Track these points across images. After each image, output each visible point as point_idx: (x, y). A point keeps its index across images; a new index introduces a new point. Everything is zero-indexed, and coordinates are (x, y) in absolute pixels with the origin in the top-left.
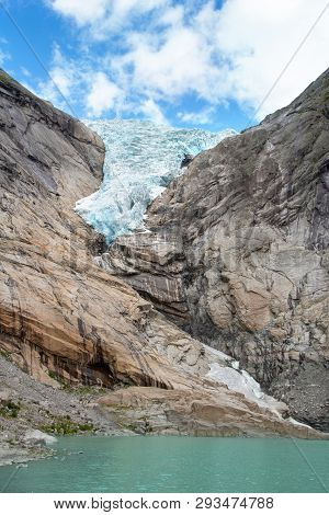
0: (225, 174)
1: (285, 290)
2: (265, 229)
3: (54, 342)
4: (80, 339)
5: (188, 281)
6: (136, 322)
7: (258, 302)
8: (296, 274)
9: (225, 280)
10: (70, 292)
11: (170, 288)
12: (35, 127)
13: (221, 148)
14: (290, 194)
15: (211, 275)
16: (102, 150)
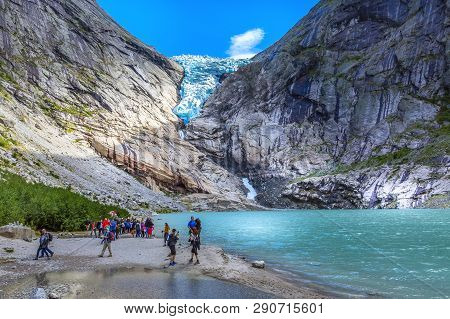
0: (241, 85)
1: (267, 145)
2: (261, 115)
3: (161, 176)
4: (172, 174)
7: (255, 151)
8: (273, 137)
9: (239, 140)
11: (215, 145)
13: (240, 71)
14: (272, 96)
15: (234, 138)
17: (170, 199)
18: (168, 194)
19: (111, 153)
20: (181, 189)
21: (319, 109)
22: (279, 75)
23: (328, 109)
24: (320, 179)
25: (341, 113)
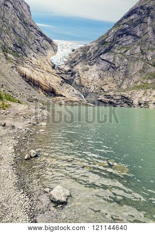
0: (81, 54)
1: (90, 78)
2: (88, 66)
3: (44, 88)
4: (49, 87)
5: (72, 76)
6: (60, 84)
7: (85, 81)
8: (93, 75)
9: (79, 76)
10: (47, 77)
11: (68, 77)
12: (44, 41)
13: (81, 48)
14: (93, 59)
15: (76, 75)
16: (57, 46)
17: (48, 99)
18: (47, 96)
19: (24, 75)
20: (53, 95)
21: (113, 65)
22: (96, 51)
23: (116, 66)
24: (114, 94)
25: (121, 68)
